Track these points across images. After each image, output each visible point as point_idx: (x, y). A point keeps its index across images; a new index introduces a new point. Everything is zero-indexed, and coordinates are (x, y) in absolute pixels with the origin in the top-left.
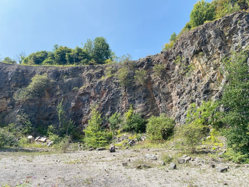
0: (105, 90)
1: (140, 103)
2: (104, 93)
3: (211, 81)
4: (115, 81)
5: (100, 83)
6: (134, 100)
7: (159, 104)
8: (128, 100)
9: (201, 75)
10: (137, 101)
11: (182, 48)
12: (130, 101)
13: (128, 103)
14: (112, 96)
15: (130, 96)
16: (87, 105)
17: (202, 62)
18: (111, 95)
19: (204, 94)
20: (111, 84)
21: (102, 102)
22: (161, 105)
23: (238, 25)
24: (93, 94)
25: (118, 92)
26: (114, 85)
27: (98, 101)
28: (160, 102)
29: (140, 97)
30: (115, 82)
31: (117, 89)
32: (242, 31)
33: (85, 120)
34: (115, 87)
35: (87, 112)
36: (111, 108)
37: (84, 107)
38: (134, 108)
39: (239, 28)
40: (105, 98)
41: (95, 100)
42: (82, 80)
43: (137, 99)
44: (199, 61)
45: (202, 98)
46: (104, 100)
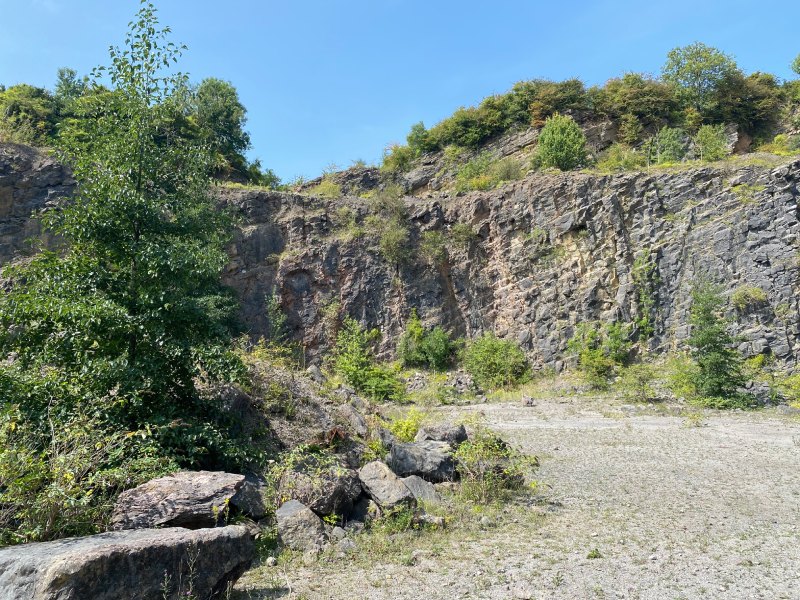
0: (349, 267)
1: (430, 305)
2: (346, 275)
3: (599, 285)
4: (371, 248)
5: (335, 247)
6: (418, 299)
7: (465, 310)
8: (406, 297)
9: (578, 270)
10: (424, 301)
11: (534, 207)
12: (410, 299)
13: (405, 304)
14: (367, 283)
15: (410, 288)
16: (309, 302)
17: (583, 248)
18: (366, 281)
19: (589, 305)
20: (363, 255)
21: (345, 297)
22: (469, 312)
23: (645, 198)
24: (319, 276)
25: (380, 277)
26: (369, 259)
27: (334, 295)
28: (469, 306)
29: (431, 292)
30: (371, 251)
31: (377, 270)
32: (651, 212)
33: (311, 340)
34: (373, 263)
35: (310, 319)
36: (367, 313)
37: (301, 307)
38: (419, 317)
39: (647, 207)
40: (350, 287)
41: (325, 291)
42: (278, 232)
43: (423, 297)
44: (578, 245)
45: (584, 313)
46: (350, 294)
